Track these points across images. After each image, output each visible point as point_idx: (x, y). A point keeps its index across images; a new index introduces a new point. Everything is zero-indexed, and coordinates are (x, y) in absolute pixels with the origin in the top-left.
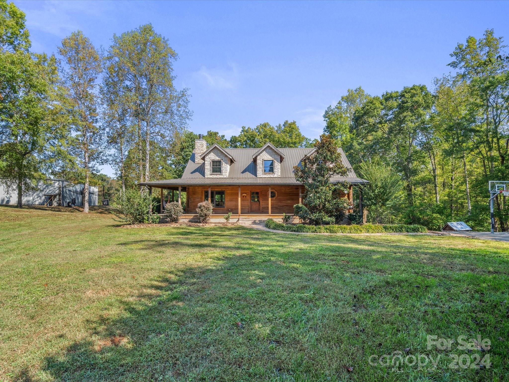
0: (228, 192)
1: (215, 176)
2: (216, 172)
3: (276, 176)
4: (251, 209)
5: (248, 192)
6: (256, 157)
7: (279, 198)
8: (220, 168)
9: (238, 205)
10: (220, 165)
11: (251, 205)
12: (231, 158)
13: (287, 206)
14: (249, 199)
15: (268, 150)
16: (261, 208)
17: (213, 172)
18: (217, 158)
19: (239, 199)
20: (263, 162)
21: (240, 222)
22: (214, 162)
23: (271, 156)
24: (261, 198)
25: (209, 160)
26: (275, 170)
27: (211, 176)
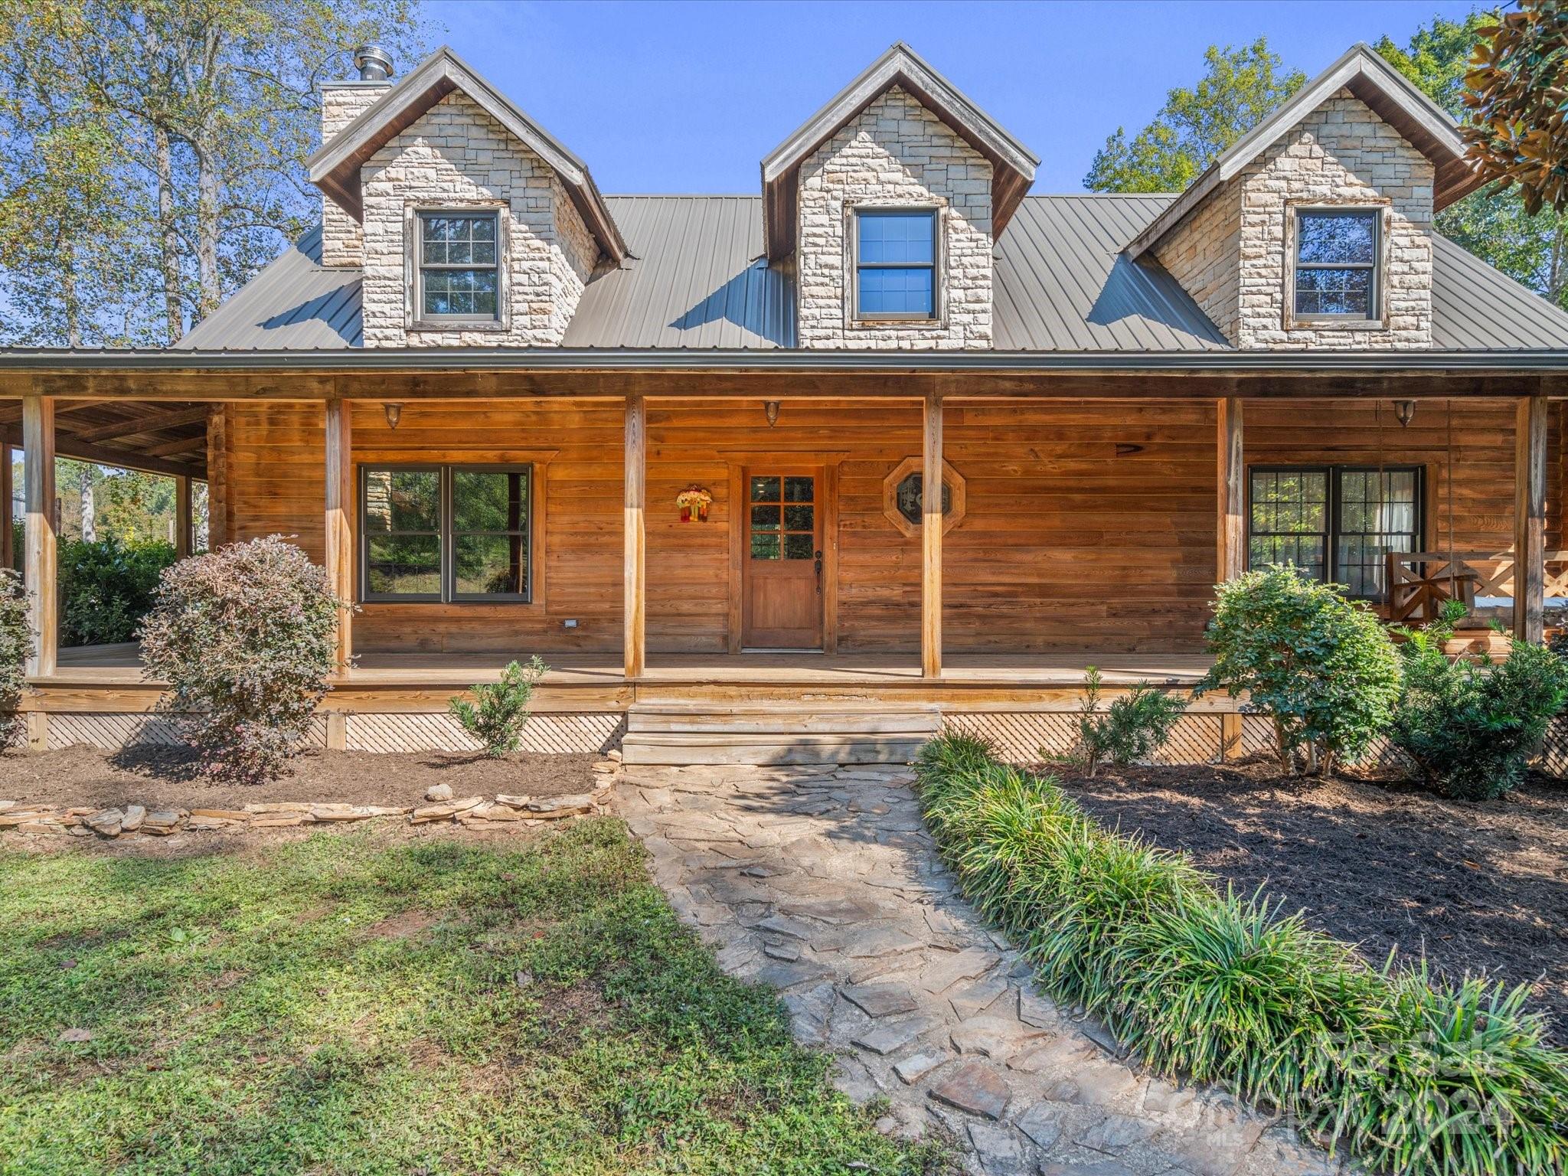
0: (559, 474)
2: (461, 306)
3: (952, 342)
4: (749, 613)
5: (723, 474)
6: (791, 181)
7: (979, 525)
8: (491, 275)
9: (619, 584)
10: (489, 250)
11: (750, 586)
12: (577, 178)
13: (1043, 591)
14: (736, 534)
15: (896, 109)
16: (832, 610)
17: (430, 309)
18: (463, 191)
19: (633, 520)
20: (847, 224)
21: (630, 754)
22: (430, 215)
23: (918, 171)
24: (830, 530)
25: (397, 204)
26: (954, 295)
27: (412, 342)
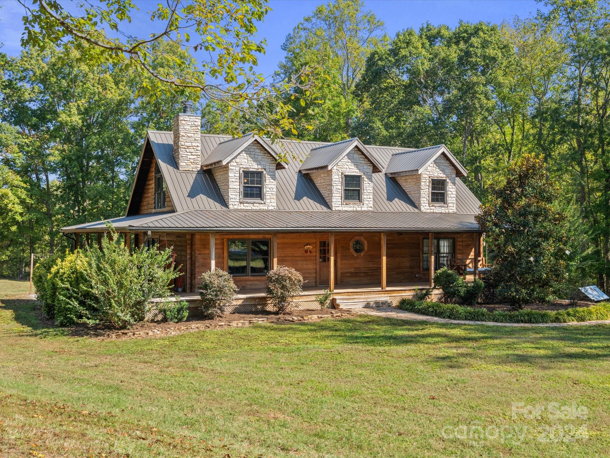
1: (249, 207)
2: (251, 196)
3: (365, 208)
4: (320, 277)
7: (370, 253)
8: (260, 189)
10: (260, 182)
11: (320, 269)
14: (318, 257)
15: (352, 154)
16: (339, 275)
17: (245, 197)
18: (254, 167)
20: (342, 179)
22: (247, 174)
23: (357, 166)
24: (339, 255)
25: (238, 169)
26: (364, 197)
27: (242, 207)
